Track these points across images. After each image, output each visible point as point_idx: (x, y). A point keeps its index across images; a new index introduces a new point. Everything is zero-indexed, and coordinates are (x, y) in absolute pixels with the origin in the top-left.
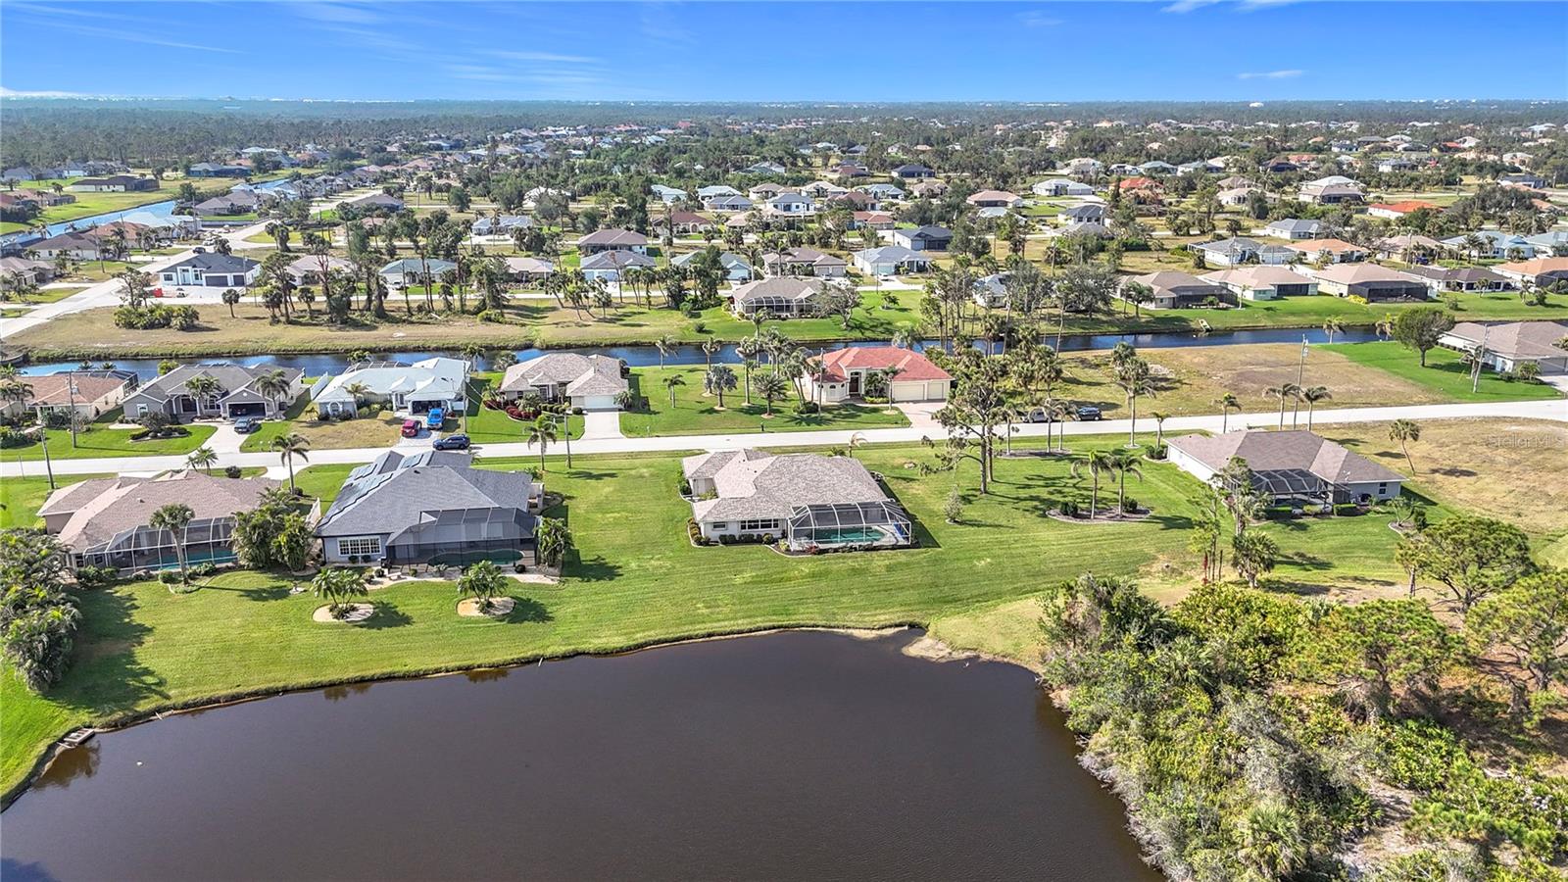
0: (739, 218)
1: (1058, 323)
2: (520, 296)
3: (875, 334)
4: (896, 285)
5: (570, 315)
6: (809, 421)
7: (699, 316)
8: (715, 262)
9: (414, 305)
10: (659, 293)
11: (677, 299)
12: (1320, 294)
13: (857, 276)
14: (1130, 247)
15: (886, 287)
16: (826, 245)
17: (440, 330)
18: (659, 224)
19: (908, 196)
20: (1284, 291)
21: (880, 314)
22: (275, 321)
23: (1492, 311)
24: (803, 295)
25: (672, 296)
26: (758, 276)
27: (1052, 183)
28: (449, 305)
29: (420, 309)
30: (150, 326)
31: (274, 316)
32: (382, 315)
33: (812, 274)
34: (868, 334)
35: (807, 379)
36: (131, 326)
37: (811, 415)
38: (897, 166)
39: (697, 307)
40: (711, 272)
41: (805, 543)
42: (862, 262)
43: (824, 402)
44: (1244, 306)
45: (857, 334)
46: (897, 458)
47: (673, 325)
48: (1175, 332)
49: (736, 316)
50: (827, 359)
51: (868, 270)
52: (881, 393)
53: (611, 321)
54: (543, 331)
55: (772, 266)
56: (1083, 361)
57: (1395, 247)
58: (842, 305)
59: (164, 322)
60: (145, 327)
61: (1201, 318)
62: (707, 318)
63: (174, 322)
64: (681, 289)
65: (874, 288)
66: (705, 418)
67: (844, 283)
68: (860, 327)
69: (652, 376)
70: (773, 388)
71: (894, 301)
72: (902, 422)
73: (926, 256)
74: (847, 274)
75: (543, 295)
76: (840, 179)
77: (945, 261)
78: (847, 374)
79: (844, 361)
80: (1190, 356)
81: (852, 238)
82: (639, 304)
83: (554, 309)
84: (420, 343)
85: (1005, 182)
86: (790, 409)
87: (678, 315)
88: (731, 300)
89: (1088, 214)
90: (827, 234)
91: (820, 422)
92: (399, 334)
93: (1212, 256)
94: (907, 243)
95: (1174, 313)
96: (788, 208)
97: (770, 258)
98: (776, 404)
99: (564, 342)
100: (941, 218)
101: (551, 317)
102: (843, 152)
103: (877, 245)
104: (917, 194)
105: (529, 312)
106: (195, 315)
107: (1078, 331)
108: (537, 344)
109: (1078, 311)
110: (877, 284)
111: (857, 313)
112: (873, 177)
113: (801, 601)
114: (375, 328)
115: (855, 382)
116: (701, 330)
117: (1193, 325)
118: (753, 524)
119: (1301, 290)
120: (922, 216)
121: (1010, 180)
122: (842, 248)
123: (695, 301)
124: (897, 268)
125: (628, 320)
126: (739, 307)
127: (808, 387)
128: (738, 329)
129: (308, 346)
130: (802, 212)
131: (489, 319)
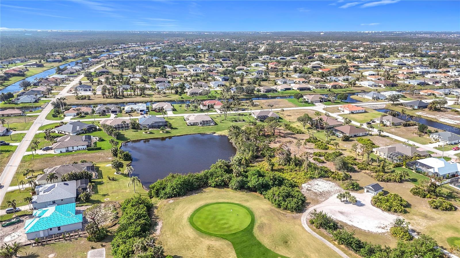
0: (186, 74)
1: (245, 96)
2: (147, 92)
3: (213, 98)
4: (218, 89)
5: (158, 96)
6: (201, 112)
7: (181, 95)
8: (184, 86)
9: (129, 94)
10: (173, 91)
11: (177, 93)
12: (293, 90)
13: (210, 87)
14: (264, 80)
15: (216, 89)
16: (204, 80)
17: (135, 99)
18: (169, 75)
19: (223, 67)
20: (287, 89)
21: (214, 95)
22: (104, 98)
23: (320, 92)
24: (200, 92)
25: (175, 92)
26: (192, 88)
27: (255, 64)
28: (135, 94)
29: (130, 95)
30: (82, 99)
31: (104, 97)
32: (123, 96)
33: (202, 87)
34: (212, 98)
35: (201, 105)
36: (79, 99)
37: (202, 111)
38: (222, 58)
39: (181, 94)
40: (183, 87)
41: (201, 125)
42: (212, 84)
43: (204, 109)
44: (278, 92)
45: (210, 98)
46: (214, 116)
47: (177, 97)
48: (264, 97)
49: (188, 95)
50: (204, 102)
51: (213, 86)
52: (213, 107)
53: (165, 97)
54: (154, 99)
55: (194, 85)
56: (246, 102)
57: (313, 80)
58: (208, 93)
59: (85, 98)
60: (81, 99)
61: (270, 95)
62: (183, 96)
63: (86, 98)
64: (177, 90)
65: (213, 90)
66: (186, 111)
67: (207, 89)
68: (210, 97)
69: (176, 106)
70: (196, 107)
71: (217, 92)
72: (216, 111)
73: (224, 83)
74: (209, 87)
75: (151, 92)
76: (208, 62)
77: (227, 84)
78: (207, 105)
79: (207, 103)
80: (263, 101)
81: (210, 78)
82: (170, 94)
83: (154, 95)
84: (132, 101)
85: (245, 64)
86: (198, 110)
87: (177, 95)
88: (187, 92)
89: (259, 72)
90: (205, 78)
91: (203, 112)
92: (128, 100)
93: (279, 82)
94: (221, 80)
95: (266, 94)
96: (196, 71)
97: (193, 84)
98: (196, 109)
99: (158, 101)
100: (229, 74)
101: (154, 96)
102: (209, 52)
103: (215, 81)
104: (225, 66)
105: (150, 95)
106: (90, 97)
107: (248, 97)
108: (153, 101)
109: (249, 94)
110: (214, 89)
111: (210, 95)
112: (216, 61)
113: (201, 131)
114: (123, 99)
115: (209, 106)
116: (182, 98)
117: (268, 96)
118: (195, 123)
119: (289, 89)
120: (224, 73)
121: (246, 63)
122: (208, 81)
123: (180, 93)
124: (218, 85)
125: (168, 96)
126: (188, 94)
127: (201, 107)
128: (189, 98)
129: (113, 102)
130: (200, 72)
131: (143, 97)
